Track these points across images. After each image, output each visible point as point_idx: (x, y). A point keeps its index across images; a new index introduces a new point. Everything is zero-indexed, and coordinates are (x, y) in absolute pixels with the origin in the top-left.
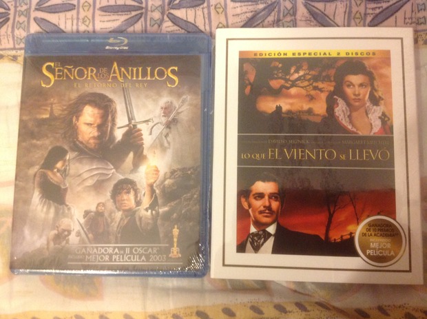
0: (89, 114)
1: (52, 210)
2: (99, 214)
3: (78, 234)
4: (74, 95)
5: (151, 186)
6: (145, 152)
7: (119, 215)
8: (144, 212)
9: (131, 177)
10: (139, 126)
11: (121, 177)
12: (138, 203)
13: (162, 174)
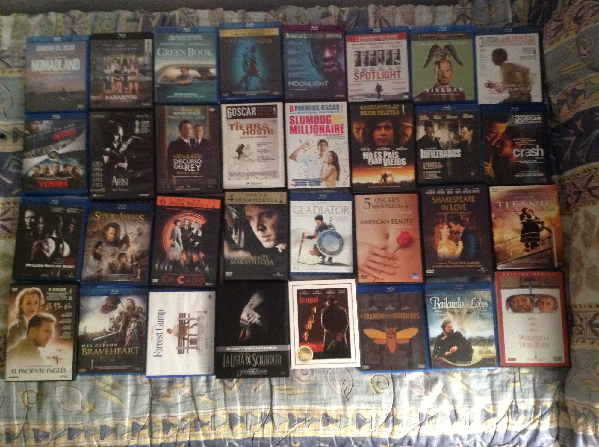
0: (111, 230)
1: (97, 262)
2: (113, 264)
3: (106, 271)
4: (106, 223)
5: (131, 255)
6: (130, 244)
7: (120, 265)
8: (129, 264)
9: (125, 252)
10: (129, 235)
11: (121, 252)
12: (127, 261)
13: (135, 251)
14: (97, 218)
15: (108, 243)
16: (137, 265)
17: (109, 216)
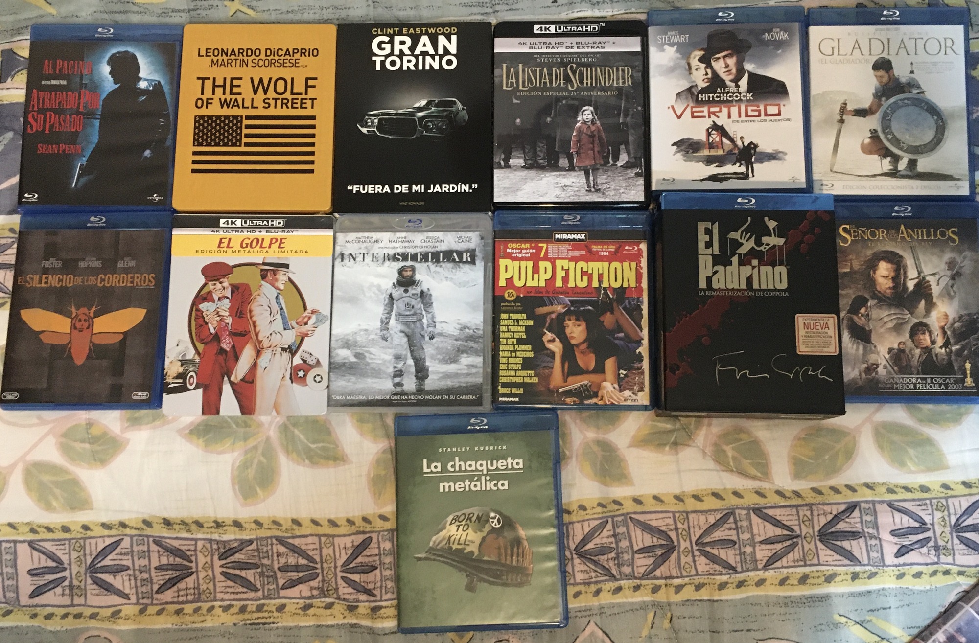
14: (845, 240)
15: (882, 300)
16: (959, 353)
17: (873, 234)
